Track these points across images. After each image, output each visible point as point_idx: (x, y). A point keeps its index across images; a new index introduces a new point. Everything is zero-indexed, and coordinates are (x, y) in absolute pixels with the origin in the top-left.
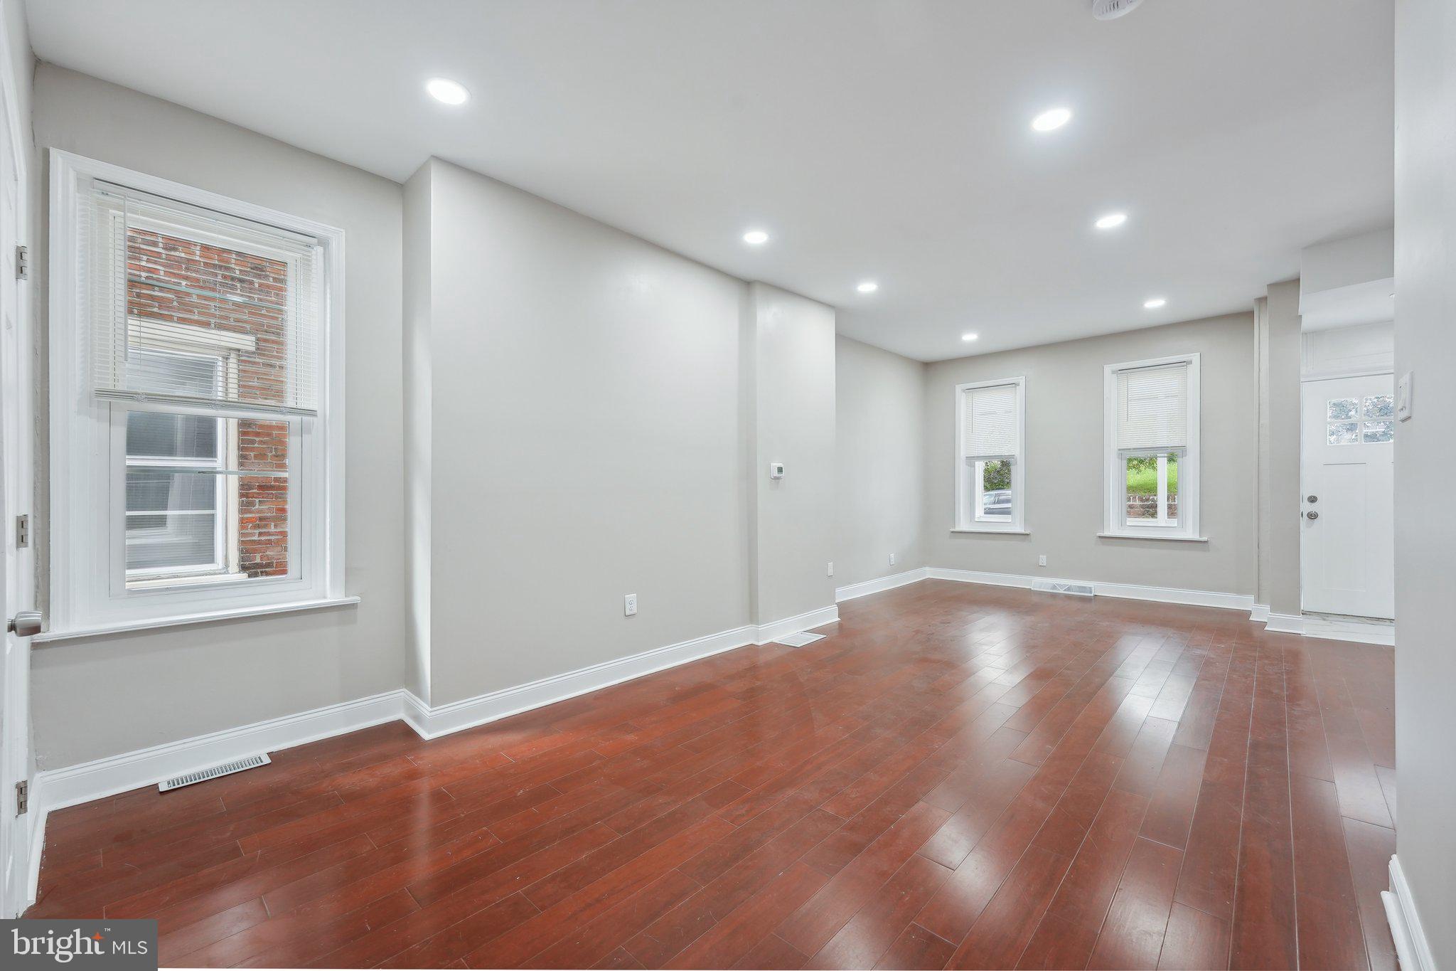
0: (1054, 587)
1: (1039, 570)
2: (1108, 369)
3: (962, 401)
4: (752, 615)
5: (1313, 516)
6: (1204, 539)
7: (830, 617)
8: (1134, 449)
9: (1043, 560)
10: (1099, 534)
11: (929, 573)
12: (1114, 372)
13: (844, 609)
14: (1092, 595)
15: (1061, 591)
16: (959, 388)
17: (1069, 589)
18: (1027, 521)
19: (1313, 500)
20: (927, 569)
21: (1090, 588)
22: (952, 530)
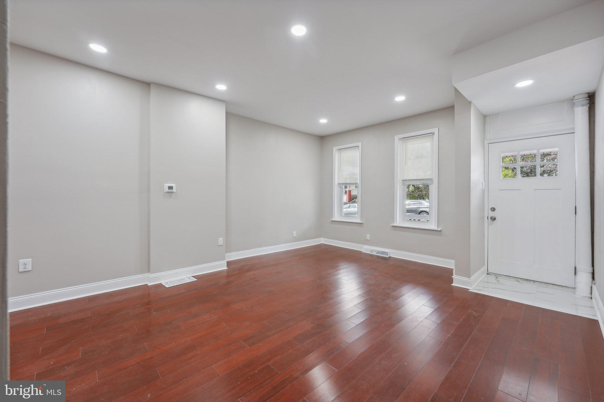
0: (372, 251)
1: (366, 242)
2: (397, 138)
3: (336, 155)
4: (148, 268)
5: (493, 219)
6: (439, 229)
7: (221, 266)
8: (409, 180)
9: (368, 237)
10: (391, 225)
11: (322, 241)
12: (400, 139)
13: (229, 264)
14: (388, 256)
15: (375, 254)
16: (335, 149)
17: (378, 253)
18: (362, 217)
19: (493, 209)
20: (322, 239)
21: (387, 253)
22: (332, 220)
